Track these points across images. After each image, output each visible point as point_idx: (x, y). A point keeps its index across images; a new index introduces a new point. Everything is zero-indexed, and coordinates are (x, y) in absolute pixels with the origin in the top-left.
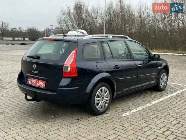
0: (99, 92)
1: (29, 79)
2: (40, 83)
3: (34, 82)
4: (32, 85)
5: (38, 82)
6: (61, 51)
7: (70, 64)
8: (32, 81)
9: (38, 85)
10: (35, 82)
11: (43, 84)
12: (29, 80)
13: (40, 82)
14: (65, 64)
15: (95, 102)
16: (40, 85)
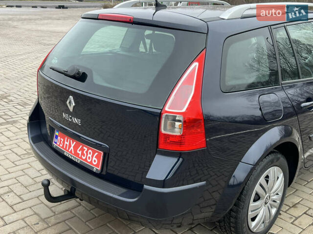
0: (261, 185)
1: (57, 134)
2: (87, 152)
3: (70, 146)
4: (65, 154)
5: (82, 150)
6: (142, 45)
7: (184, 110)
8: (64, 142)
9: (81, 158)
10: (72, 146)
11: (94, 159)
12: (57, 137)
13: (86, 149)
14: (167, 109)
15: (250, 213)
16: (86, 160)
